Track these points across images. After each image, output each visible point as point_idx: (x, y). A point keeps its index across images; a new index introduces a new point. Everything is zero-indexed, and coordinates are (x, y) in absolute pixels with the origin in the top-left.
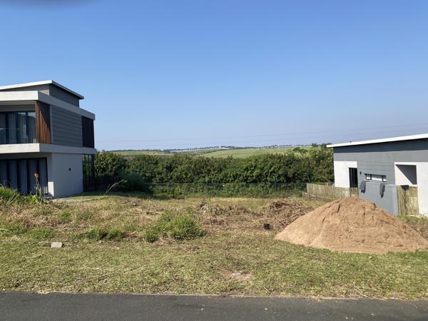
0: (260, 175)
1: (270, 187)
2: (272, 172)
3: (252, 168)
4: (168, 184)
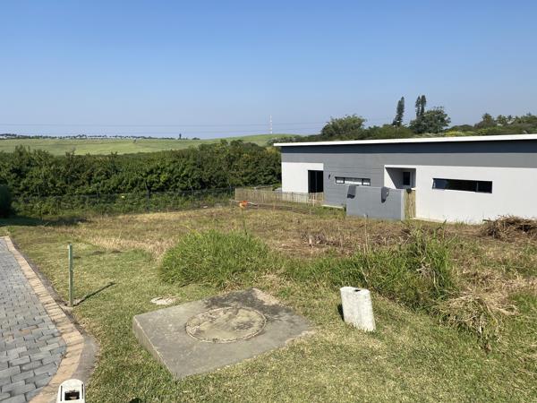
0: (169, 180)
2: (185, 176)
3: (159, 172)
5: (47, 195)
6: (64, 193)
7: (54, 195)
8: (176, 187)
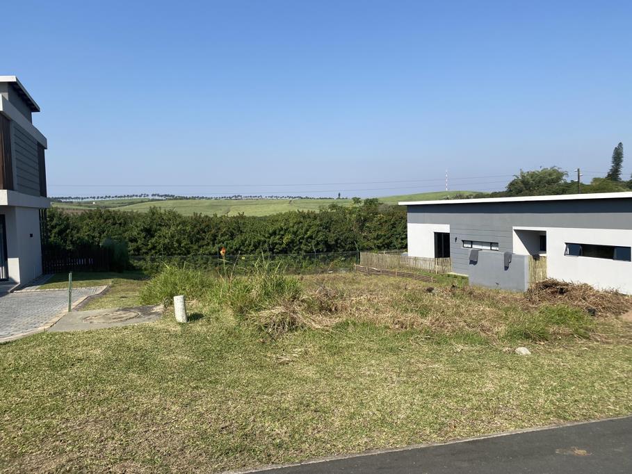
0: (292, 242)
1: (304, 258)
2: (308, 238)
3: (282, 233)
4: (148, 258)
5: (172, 254)
6: (189, 253)
7: (179, 254)
8: (300, 249)
